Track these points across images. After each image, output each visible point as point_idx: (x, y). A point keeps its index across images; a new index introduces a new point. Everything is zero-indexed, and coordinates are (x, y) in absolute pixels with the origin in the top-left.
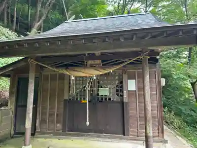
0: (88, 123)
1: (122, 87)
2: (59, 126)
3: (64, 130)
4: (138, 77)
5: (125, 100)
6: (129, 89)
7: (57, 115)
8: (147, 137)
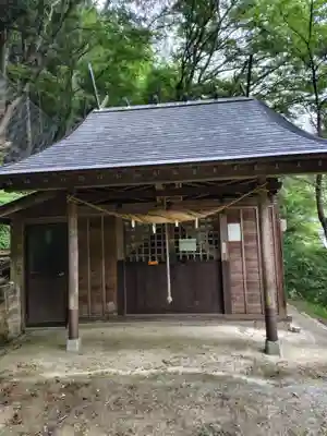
0: (170, 299)
1: (218, 236)
2: (112, 306)
3: (120, 311)
4: (244, 219)
5: (224, 258)
6: (230, 240)
7: (106, 288)
8: (267, 311)
